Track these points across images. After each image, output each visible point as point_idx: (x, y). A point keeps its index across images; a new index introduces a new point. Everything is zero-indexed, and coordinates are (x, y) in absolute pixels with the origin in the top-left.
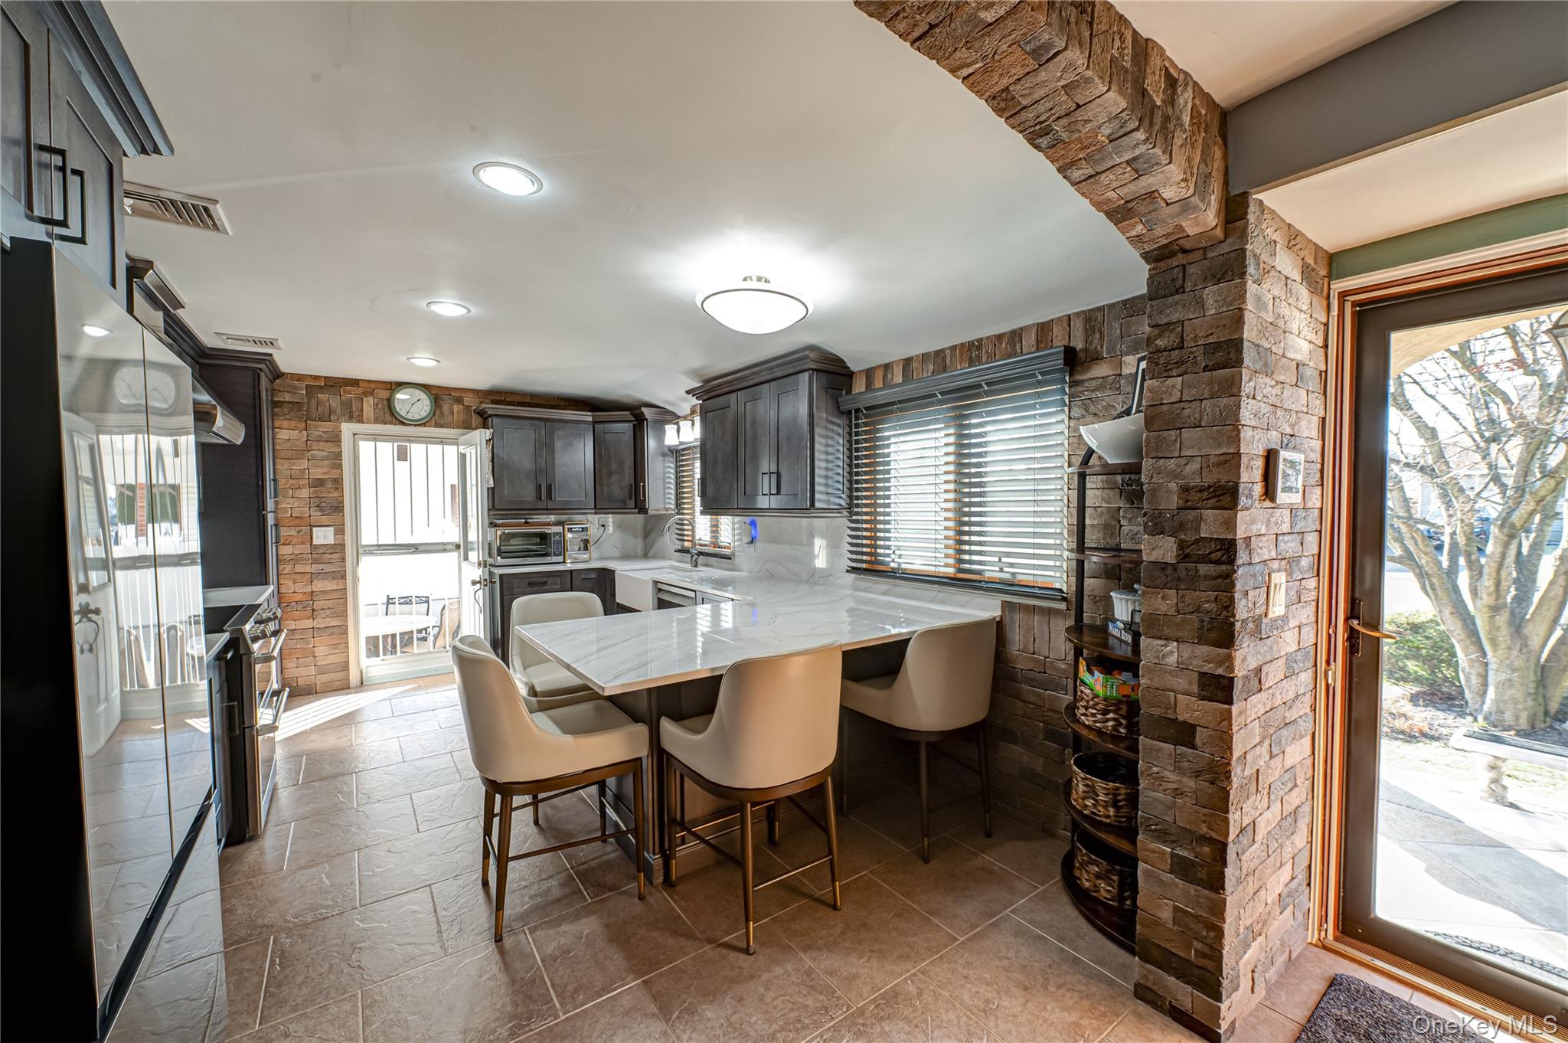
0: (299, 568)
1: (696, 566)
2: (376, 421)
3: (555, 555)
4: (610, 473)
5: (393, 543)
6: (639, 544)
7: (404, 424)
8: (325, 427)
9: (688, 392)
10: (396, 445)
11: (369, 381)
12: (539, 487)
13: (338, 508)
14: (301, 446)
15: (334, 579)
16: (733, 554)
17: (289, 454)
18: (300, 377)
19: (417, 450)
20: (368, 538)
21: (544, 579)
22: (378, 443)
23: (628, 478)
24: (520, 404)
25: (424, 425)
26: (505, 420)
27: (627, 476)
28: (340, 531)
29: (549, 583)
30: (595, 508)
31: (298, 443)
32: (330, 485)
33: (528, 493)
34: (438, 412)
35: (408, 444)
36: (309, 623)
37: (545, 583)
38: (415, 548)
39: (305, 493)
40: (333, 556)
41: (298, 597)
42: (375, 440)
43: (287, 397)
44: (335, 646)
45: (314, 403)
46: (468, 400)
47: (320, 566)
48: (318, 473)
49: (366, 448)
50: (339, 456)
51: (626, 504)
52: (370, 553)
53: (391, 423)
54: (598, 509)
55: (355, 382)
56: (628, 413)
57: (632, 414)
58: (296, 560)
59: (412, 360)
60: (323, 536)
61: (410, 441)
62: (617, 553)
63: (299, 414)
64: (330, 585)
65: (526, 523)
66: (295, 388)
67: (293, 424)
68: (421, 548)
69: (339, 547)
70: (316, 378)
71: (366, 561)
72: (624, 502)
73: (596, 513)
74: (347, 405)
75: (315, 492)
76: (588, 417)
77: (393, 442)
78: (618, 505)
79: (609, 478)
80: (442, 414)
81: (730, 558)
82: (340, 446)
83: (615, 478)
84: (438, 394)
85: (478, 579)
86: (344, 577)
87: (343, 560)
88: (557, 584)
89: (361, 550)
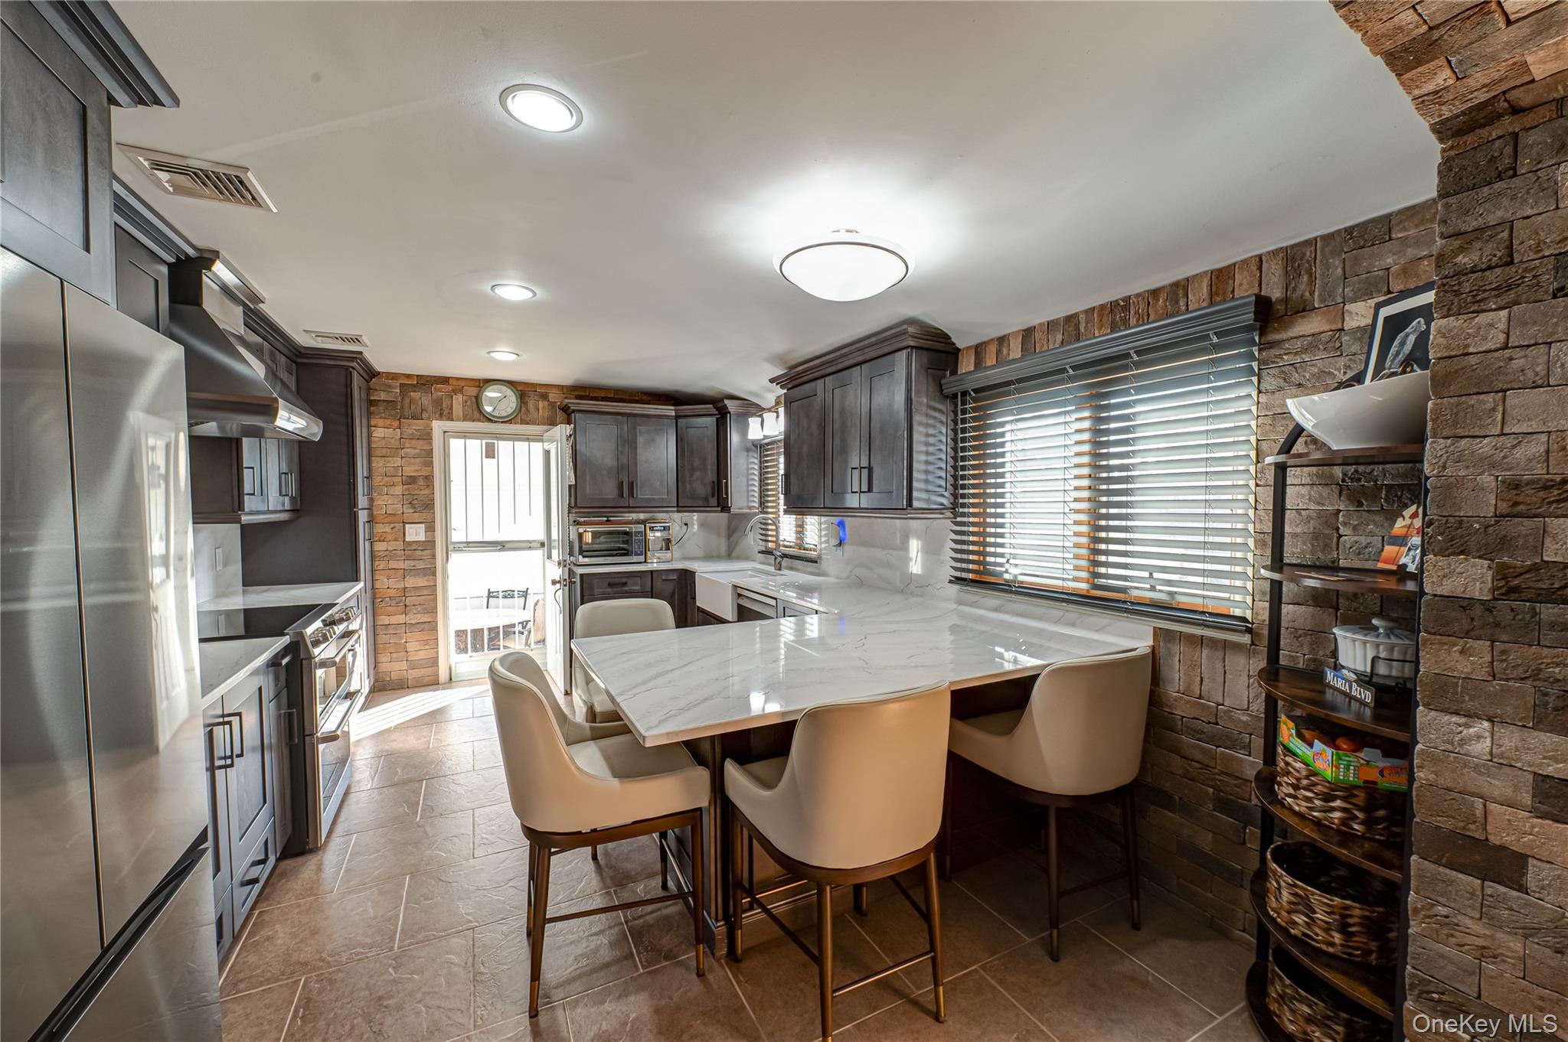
0: (393, 564)
1: (780, 569)
2: (465, 418)
3: (637, 554)
4: (693, 470)
5: (480, 540)
6: (722, 544)
7: (490, 420)
8: (417, 425)
9: (772, 381)
10: (484, 442)
11: (458, 379)
12: (621, 484)
13: (429, 505)
14: (395, 443)
15: (424, 575)
16: (819, 557)
17: (384, 452)
18: (394, 376)
19: (504, 447)
20: (457, 536)
21: (624, 580)
22: (467, 441)
23: (711, 476)
24: (604, 399)
25: (510, 422)
26: (588, 415)
27: (709, 473)
28: (431, 528)
29: (629, 583)
30: (678, 506)
31: (392, 441)
32: (421, 482)
33: (609, 491)
34: (523, 409)
35: (496, 442)
36: (401, 619)
37: (625, 584)
38: (502, 546)
39: (398, 490)
40: (424, 553)
41: (392, 593)
42: (465, 437)
43: (383, 396)
44: (426, 642)
45: (407, 401)
46: (553, 397)
47: (412, 563)
48: (410, 471)
49: (456, 445)
50: (429, 453)
51: (708, 502)
52: (459, 551)
53: (479, 420)
54: (681, 508)
55: (445, 380)
56: (711, 406)
57: (714, 407)
58: (390, 556)
59: (492, 354)
60: (416, 533)
61: (498, 439)
62: (700, 553)
63: (393, 412)
64: (421, 582)
65: (608, 521)
66: (390, 386)
67: (388, 422)
68: (507, 546)
69: (430, 544)
70: (409, 376)
71: (454, 557)
72: (706, 499)
73: (678, 511)
74: (438, 402)
75: (408, 489)
76: (670, 411)
77: (481, 439)
78: (700, 503)
79: (692, 475)
80: (528, 411)
81: (816, 562)
82: (431, 444)
83: (698, 474)
84: (523, 390)
85: (558, 579)
86: (434, 574)
87: (434, 556)
88: (637, 585)
89: (451, 547)
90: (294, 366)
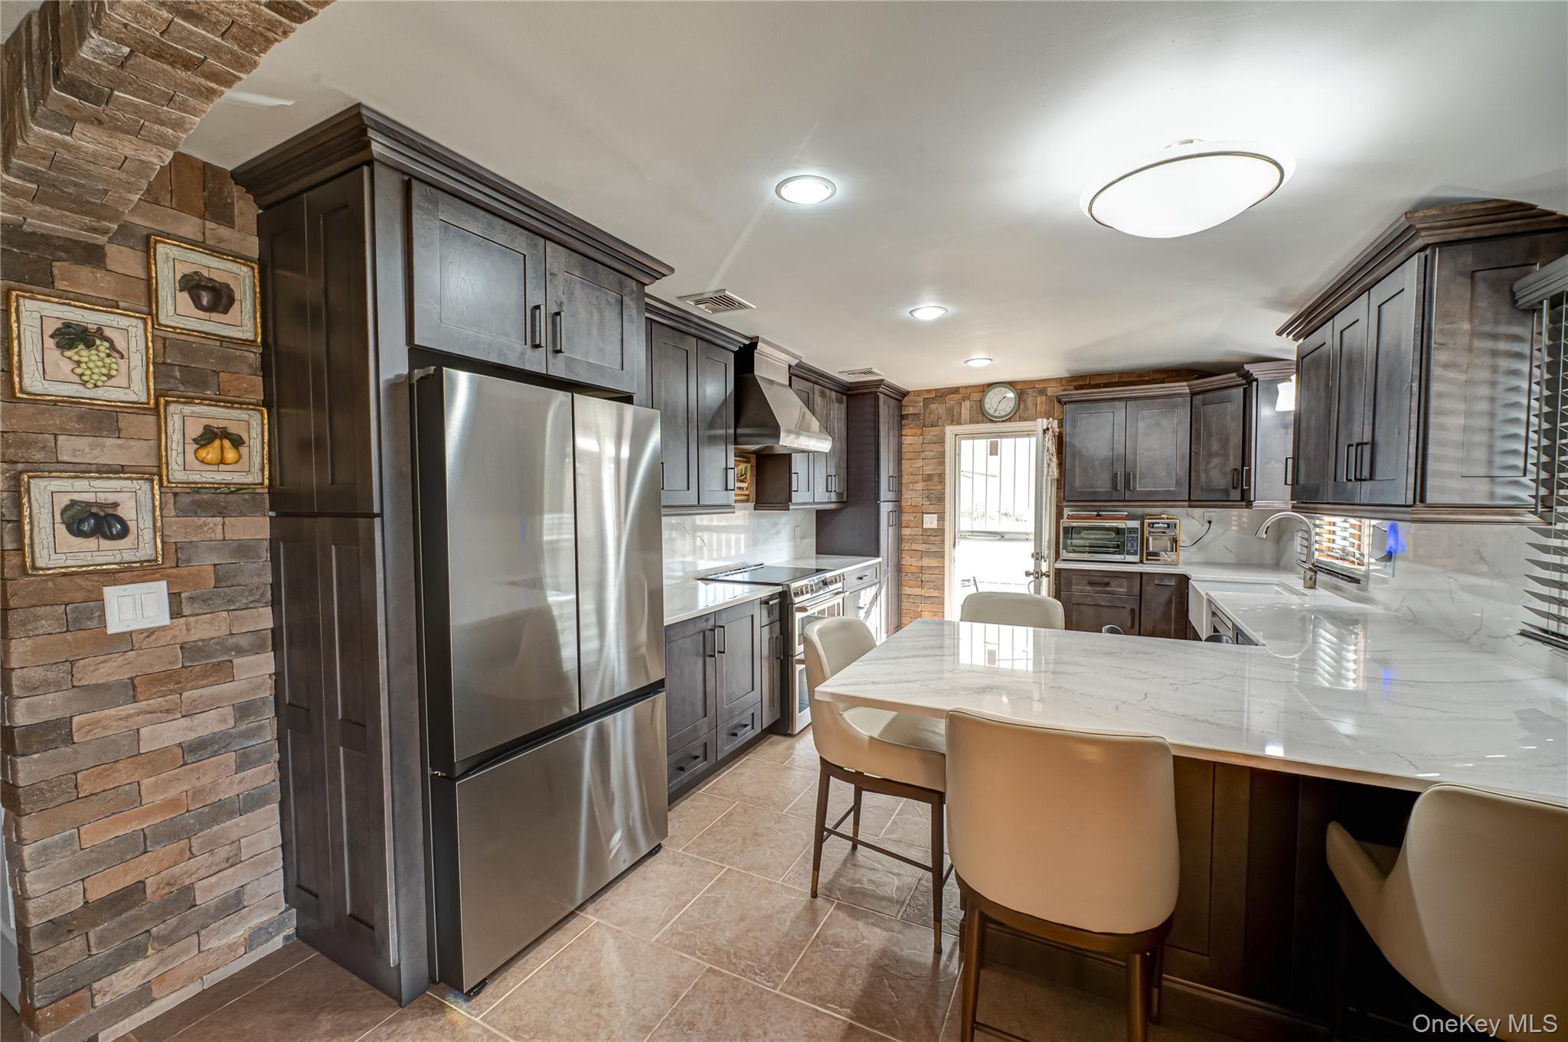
0: (915, 547)
2: (972, 421)
3: (1129, 553)
4: (1210, 455)
5: (984, 530)
6: (1269, 552)
7: (992, 421)
8: (935, 431)
9: (1280, 334)
10: (989, 440)
11: (966, 387)
12: (1115, 476)
13: (941, 499)
14: (918, 447)
15: (936, 557)
16: (1366, 575)
17: (911, 455)
18: (919, 393)
19: (1006, 444)
20: (965, 524)
21: (1106, 580)
22: (976, 441)
23: (1234, 462)
24: (1106, 385)
25: (1009, 420)
26: (1079, 405)
27: (1231, 459)
28: (941, 519)
29: (1112, 584)
30: (1190, 500)
31: (917, 446)
32: (936, 479)
33: (1102, 484)
34: (1022, 406)
35: (999, 440)
36: (918, 591)
37: (1107, 584)
38: (1001, 536)
39: (920, 486)
40: (936, 538)
41: (913, 569)
42: (973, 438)
43: (911, 410)
44: (935, 613)
45: (927, 413)
46: (1050, 391)
47: (927, 546)
48: (928, 470)
49: (966, 445)
50: (943, 455)
51: (1228, 495)
52: (965, 538)
53: (982, 422)
54: (1192, 502)
55: (955, 390)
56: (1234, 375)
57: (1239, 376)
58: (912, 540)
59: (969, 363)
60: (930, 521)
61: (1001, 437)
62: (1230, 558)
63: (918, 423)
64: (934, 563)
65: (1098, 515)
66: (916, 402)
67: (914, 431)
68: (1006, 536)
69: (940, 531)
70: (929, 391)
71: (962, 544)
72: (1226, 491)
73: (1190, 506)
74: (950, 410)
75: (927, 485)
76: (1183, 387)
77: (987, 438)
78: (1218, 496)
79: (1208, 463)
80: (1026, 408)
82: (944, 446)
83: (1216, 461)
84: (1021, 389)
85: (1032, 571)
86: (943, 557)
87: (943, 542)
88: (1122, 587)
89: (958, 535)
90: (845, 397)
